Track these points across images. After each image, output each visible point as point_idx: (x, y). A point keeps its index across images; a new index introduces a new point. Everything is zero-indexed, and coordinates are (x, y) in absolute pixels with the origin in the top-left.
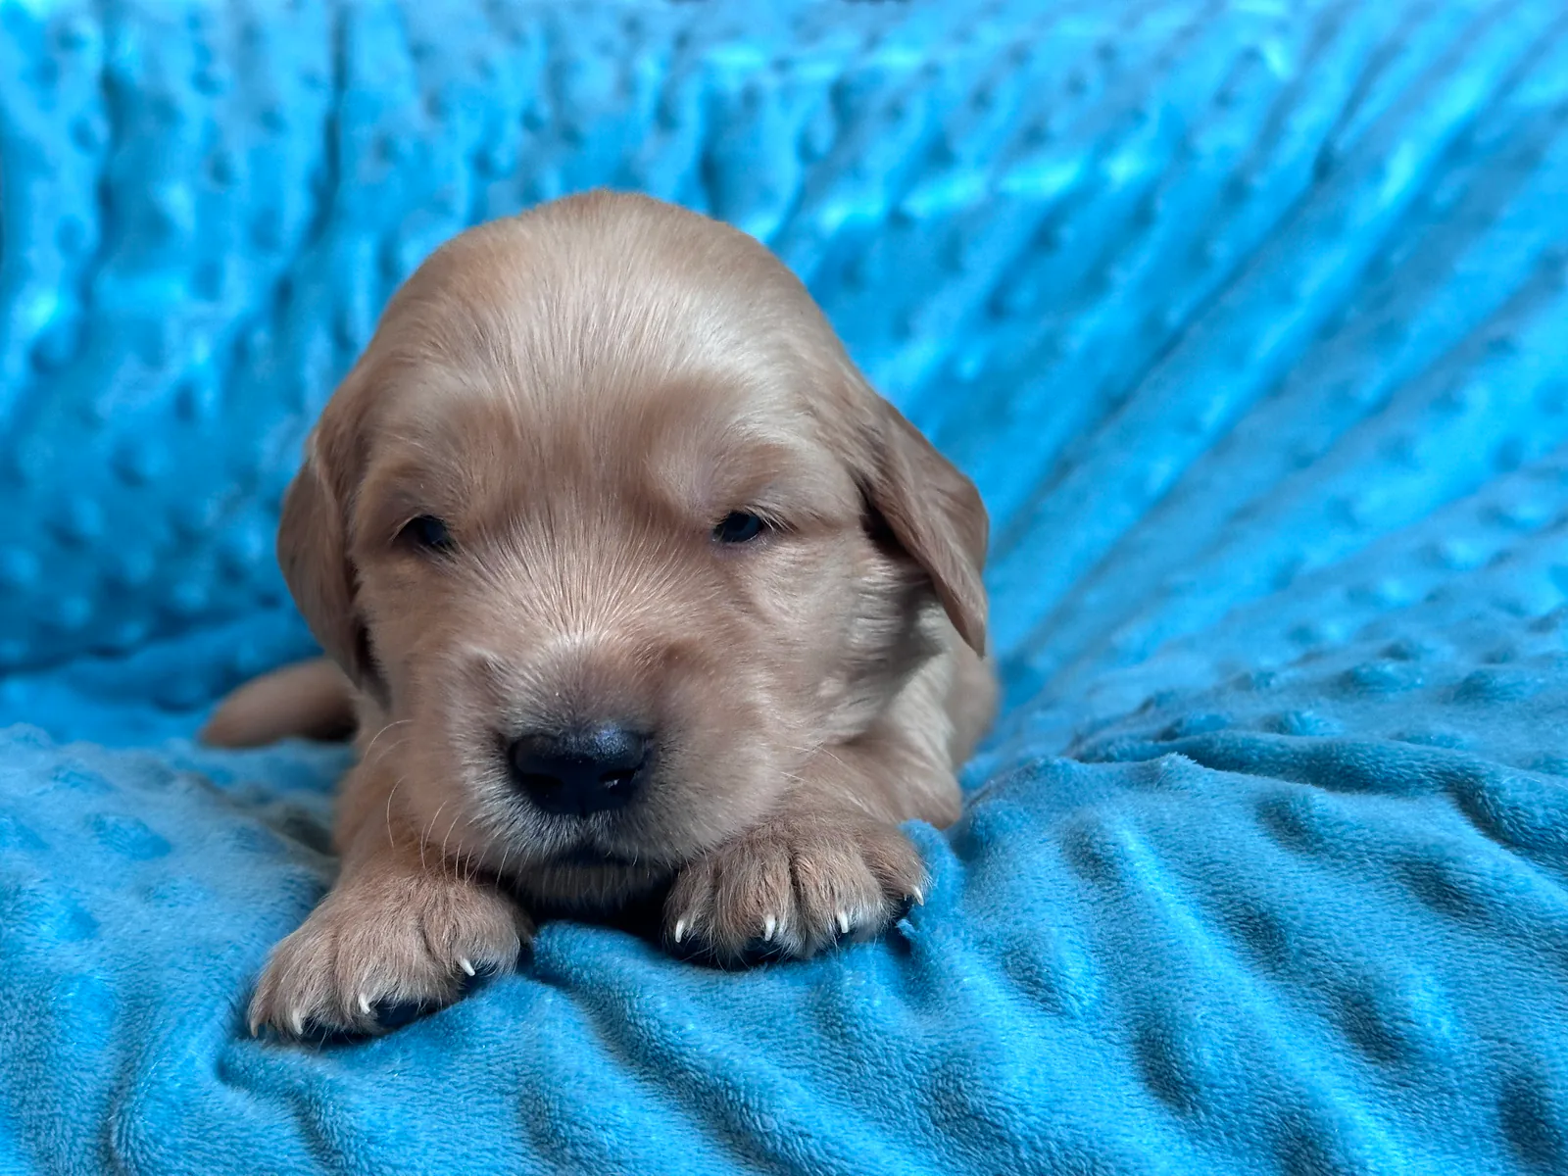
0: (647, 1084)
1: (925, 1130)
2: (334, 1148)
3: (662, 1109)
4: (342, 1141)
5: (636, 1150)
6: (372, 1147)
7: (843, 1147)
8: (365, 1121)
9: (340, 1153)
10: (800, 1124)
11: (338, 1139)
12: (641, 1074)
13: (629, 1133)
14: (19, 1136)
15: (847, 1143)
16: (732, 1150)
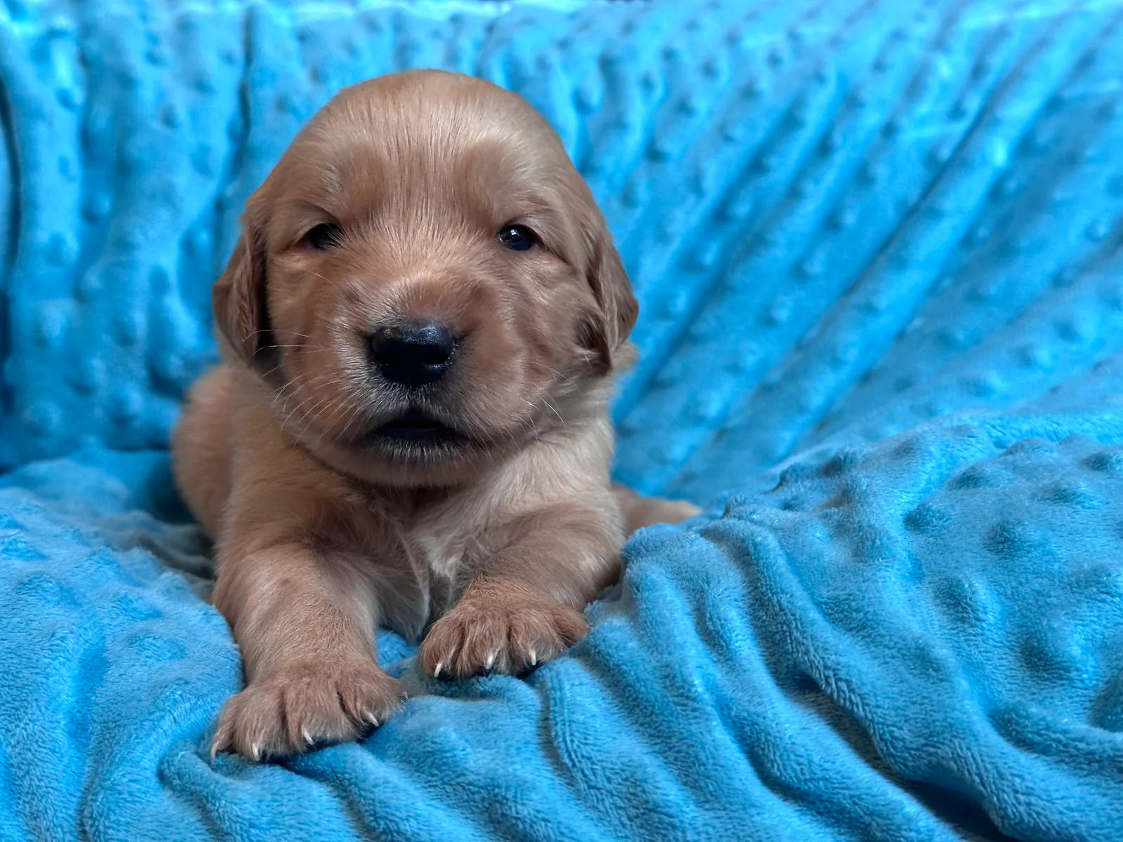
0: (431, 790)
1: (624, 825)
2: (225, 830)
3: (444, 807)
4: (230, 826)
5: (432, 833)
6: (253, 831)
7: (572, 831)
8: (247, 811)
9: (230, 834)
10: (543, 812)
11: (228, 824)
12: (426, 783)
13: (426, 821)
14: (19, 798)
15: (575, 829)
16: (496, 835)
